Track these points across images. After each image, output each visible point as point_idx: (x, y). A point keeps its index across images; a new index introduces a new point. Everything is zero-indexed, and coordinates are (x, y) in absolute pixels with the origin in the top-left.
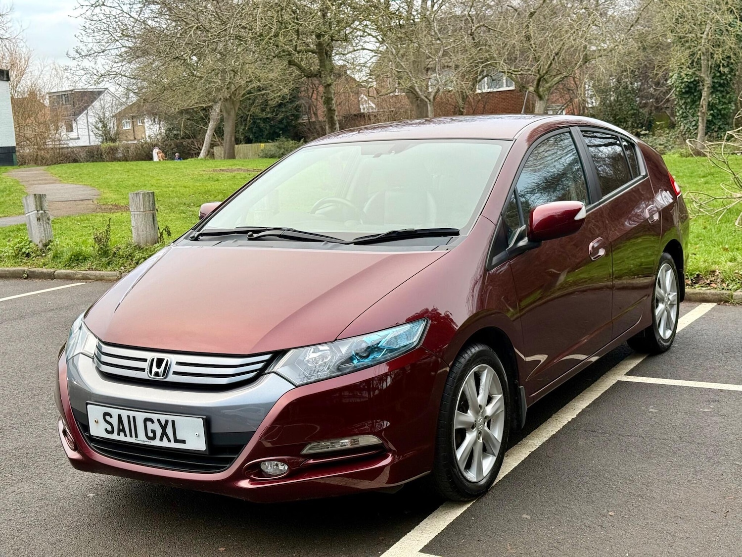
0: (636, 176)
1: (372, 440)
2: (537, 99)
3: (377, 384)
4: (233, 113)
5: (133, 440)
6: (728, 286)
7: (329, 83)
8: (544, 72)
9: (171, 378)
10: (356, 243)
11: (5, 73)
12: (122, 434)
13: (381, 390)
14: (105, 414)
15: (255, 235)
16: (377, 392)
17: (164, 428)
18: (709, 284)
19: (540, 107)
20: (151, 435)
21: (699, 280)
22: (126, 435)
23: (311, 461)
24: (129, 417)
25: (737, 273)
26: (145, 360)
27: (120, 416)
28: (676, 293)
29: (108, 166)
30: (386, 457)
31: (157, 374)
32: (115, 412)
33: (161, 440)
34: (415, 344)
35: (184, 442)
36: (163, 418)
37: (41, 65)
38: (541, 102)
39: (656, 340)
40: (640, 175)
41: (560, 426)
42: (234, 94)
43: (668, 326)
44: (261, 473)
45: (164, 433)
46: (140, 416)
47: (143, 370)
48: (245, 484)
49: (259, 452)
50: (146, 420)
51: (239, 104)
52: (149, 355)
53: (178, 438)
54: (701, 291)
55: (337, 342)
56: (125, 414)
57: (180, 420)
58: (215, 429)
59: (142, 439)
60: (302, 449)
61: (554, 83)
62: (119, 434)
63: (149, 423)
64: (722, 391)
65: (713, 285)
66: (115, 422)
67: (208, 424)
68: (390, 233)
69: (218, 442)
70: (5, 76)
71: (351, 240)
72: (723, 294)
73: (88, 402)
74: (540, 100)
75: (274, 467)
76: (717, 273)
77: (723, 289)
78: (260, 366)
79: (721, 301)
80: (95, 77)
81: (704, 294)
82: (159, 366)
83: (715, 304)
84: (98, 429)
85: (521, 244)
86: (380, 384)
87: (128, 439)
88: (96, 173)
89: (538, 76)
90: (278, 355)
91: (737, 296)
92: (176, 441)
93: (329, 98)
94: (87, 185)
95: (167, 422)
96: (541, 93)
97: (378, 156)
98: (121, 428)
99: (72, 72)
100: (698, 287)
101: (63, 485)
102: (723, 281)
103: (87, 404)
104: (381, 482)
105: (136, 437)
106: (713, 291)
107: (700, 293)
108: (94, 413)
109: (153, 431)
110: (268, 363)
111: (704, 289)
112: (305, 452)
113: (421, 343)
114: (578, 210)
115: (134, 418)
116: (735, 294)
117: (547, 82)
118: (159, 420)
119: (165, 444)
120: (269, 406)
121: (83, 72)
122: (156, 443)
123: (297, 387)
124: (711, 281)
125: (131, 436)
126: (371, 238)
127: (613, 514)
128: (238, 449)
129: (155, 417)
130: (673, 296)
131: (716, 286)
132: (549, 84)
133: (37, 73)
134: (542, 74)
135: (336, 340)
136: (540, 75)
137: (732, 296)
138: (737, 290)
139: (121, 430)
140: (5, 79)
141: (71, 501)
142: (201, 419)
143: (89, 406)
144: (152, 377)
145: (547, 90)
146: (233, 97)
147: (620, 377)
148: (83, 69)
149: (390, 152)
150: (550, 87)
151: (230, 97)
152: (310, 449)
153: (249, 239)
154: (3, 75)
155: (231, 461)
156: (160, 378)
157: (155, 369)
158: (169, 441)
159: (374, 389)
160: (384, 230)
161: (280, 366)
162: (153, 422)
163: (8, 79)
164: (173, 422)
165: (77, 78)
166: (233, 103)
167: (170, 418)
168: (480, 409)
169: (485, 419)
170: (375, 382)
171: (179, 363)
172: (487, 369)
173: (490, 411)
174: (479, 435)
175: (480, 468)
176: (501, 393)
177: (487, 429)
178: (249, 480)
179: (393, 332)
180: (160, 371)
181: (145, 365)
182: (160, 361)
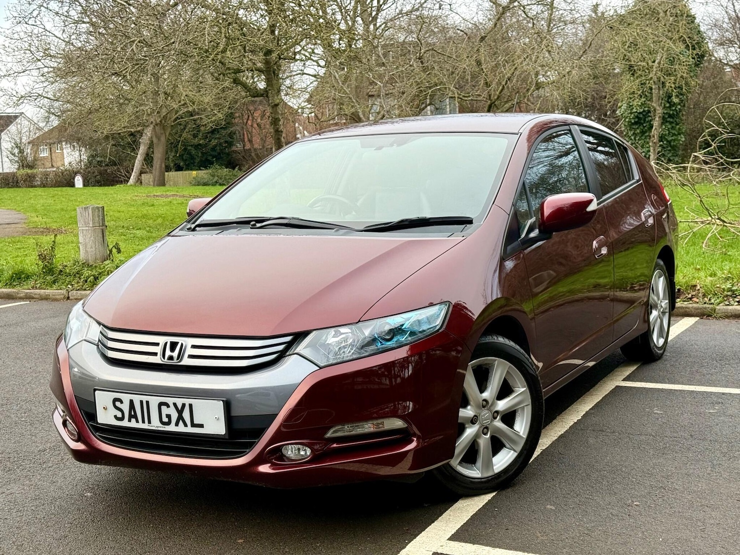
0: (630, 180)
1: (397, 423)
3: (399, 371)
4: (163, 139)
5: (145, 426)
6: (710, 300)
7: (276, 103)
8: (496, 97)
9: (186, 361)
10: (367, 231)
12: (133, 420)
14: (115, 400)
15: (258, 225)
16: (399, 380)
17: (180, 412)
18: (691, 299)
20: (165, 419)
21: (680, 295)
22: (137, 421)
23: (335, 445)
24: (141, 402)
25: (717, 287)
26: (157, 344)
27: (131, 402)
28: (667, 301)
29: (30, 192)
30: (411, 442)
31: (171, 358)
32: (126, 398)
33: (177, 424)
34: (438, 328)
35: (201, 426)
36: (179, 402)
40: (633, 179)
41: (567, 427)
42: (165, 117)
43: (660, 335)
44: (282, 457)
45: (180, 418)
46: (154, 401)
47: (155, 354)
48: (265, 468)
49: (279, 436)
50: (161, 405)
51: (169, 129)
52: (161, 340)
53: (196, 422)
54: (684, 306)
55: (360, 324)
56: (137, 399)
57: (197, 403)
58: (235, 412)
59: (156, 425)
60: (326, 433)
61: (505, 110)
62: (130, 421)
63: (164, 408)
65: (695, 299)
66: (125, 407)
67: (228, 406)
68: (402, 221)
69: (237, 426)
71: (362, 228)
72: (705, 308)
73: (97, 388)
75: (295, 452)
76: (698, 287)
77: (705, 303)
78: (281, 348)
79: (704, 315)
80: (14, 98)
81: (686, 308)
82: (172, 350)
83: (698, 318)
84: (106, 416)
85: (532, 235)
86: (402, 371)
87: (140, 425)
88: (18, 198)
90: (299, 336)
91: (719, 310)
92: (193, 425)
93: (277, 119)
94: (11, 209)
95: (184, 405)
97: (380, 148)
98: (133, 414)
100: (680, 301)
102: (704, 296)
103: (95, 390)
104: (403, 468)
105: (149, 422)
106: (695, 305)
107: (682, 308)
108: (103, 400)
109: (169, 416)
110: (289, 345)
111: (686, 303)
112: (329, 435)
113: (444, 327)
114: (591, 201)
115: (147, 402)
116: (718, 307)
118: (175, 404)
119: (181, 428)
120: (293, 388)
122: (172, 428)
123: (321, 368)
124: (692, 296)
125: (143, 422)
126: (383, 226)
127: (638, 504)
128: (258, 433)
129: (170, 401)
130: (665, 303)
131: (697, 300)
132: (500, 110)
135: (359, 321)
137: (715, 310)
138: (719, 304)
139: (133, 416)
141: (68, 500)
142: (221, 402)
143: (97, 392)
144: (166, 361)
146: (163, 122)
147: (618, 382)
149: (392, 145)
151: (161, 121)
152: (335, 432)
153: (251, 228)
155: (251, 446)
156: (174, 362)
157: (168, 353)
158: (186, 425)
159: (396, 376)
160: (395, 219)
161: (302, 347)
162: (168, 406)
164: (191, 406)
166: (164, 128)
167: (187, 401)
168: (485, 403)
169: (496, 414)
170: (396, 369)
171: (194, 347)
172: (496, 362)
173: (502, 405)
174: (485, 429)
175: (489, 464)
176: (525, 387)
177: (498, 424)
178: (270, 464)
179: (417, 315)
180: (175, 354)
181: (158, 350)
182: (173, 346)
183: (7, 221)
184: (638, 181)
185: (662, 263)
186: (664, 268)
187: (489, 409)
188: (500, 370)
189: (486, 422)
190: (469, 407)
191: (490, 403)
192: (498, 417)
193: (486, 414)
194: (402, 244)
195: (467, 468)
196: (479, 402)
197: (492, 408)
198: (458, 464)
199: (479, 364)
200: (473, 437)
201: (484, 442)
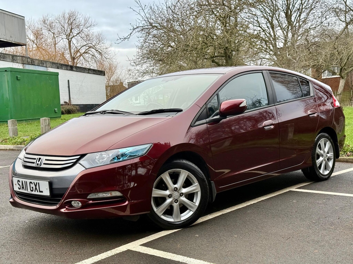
1: (118, 194)
2: (341, 78)
5: (26, 192)
8: (344, 65)
9: (43, 166)
11: (103, 72)
14: (18, 181)
15: (103, 113)
17: (36, 186)
19: (342, 82)
20: (32, 189)
22: (24, 190)
23: (91, 202)
24: (25, 181)
26: (35, 159)
32: (21, 180)
34: (144, 154)
35: (42, 192)
36: (36, 182)
37: (121, 69)
38: (343, 80)
39: (317, 174)
44: (71, 206)
45: (36, 188)
46: (28, 181)
47: (34, 163)
48: (63, 210)
49: (69, 197)
52: (36, 157)
53: (41, 190)
55: (107, 151)
57: (41, 182)
58: (55, 186)
59: (29, 191)
61: (349, 71)
62: (22, 189)
63: (31, 184)
66: (21, 184)
67: (51, 184)
69: (56, 192)
70: (103, 73)
73: (14, 176)
74: (342, 79)
75: (77, 204)
78: (75, 161)
82: (39, 161)
85: (215, 117)
89: (341, 67)
90: (83, 156)
92: (40, 192)
96: (343, 76)
99: (132, 71)
105: (27, 190)
108: (15, 181)
109: (32, 188)
110: (78, 160)
112: (88, 197)
113: (146, 154)
114: (242, 103)
117: (346, 70)
118: (34, 183)
119: (36, 193)
120: (74, 177)
121: (137, 72)
122: (33, 193)
123: (86, 169)
125: (26, 190)
127: (236, 236)
128: (62, 195)
129: (32, 181)
132: (347, 71)
133: (119, 73)
134: (342, 66)
135: (107, 150)
136: (341, 66)
139: (23, 187)
140: (103, 75)
142: (48, 182)
143: (13, 178)
144: (36, 166)
145: (346, 74)
147: (292, 189)
148: (137, 70)
150: (347, 73)
152: (91, 196)
153: (101, 114)
154: (102, 73)
155: (59, 200)
156: (39, 166)
157: (37, 162)
158: (38, 192)
160: (150, 110)
161: (81, 161)
162: (32, 184)
163: (104, 75)
165: (134, 74)
167: (38, 182)
168: (176, 189)
169: (182, 194)
170: (126, 171)
171: (46, 160)
172: (182, 171)
173: (184, 190)
174: (176, 201)
175: (178, 217)
176: (197, 183)
177: (183, 199)
178: (65, 209)
179: (133, 148)
180: (39, 163)
181: (35, 161)
182: (40, 159)
184: (311, 97)
186: (330, 138)
187: (178, 192)
188: (184, 175)
189: (176, 198)
190: (168, 191)
191: (178, 190)
192: (183, 196)
193: (176, 194)
194: (144, 119)
195: (167, 217)
196: (173, 189)
197: (179, 191)
198: (162, 215)
199: (172, 171)
200: (169, 204)
201: (176, 206)
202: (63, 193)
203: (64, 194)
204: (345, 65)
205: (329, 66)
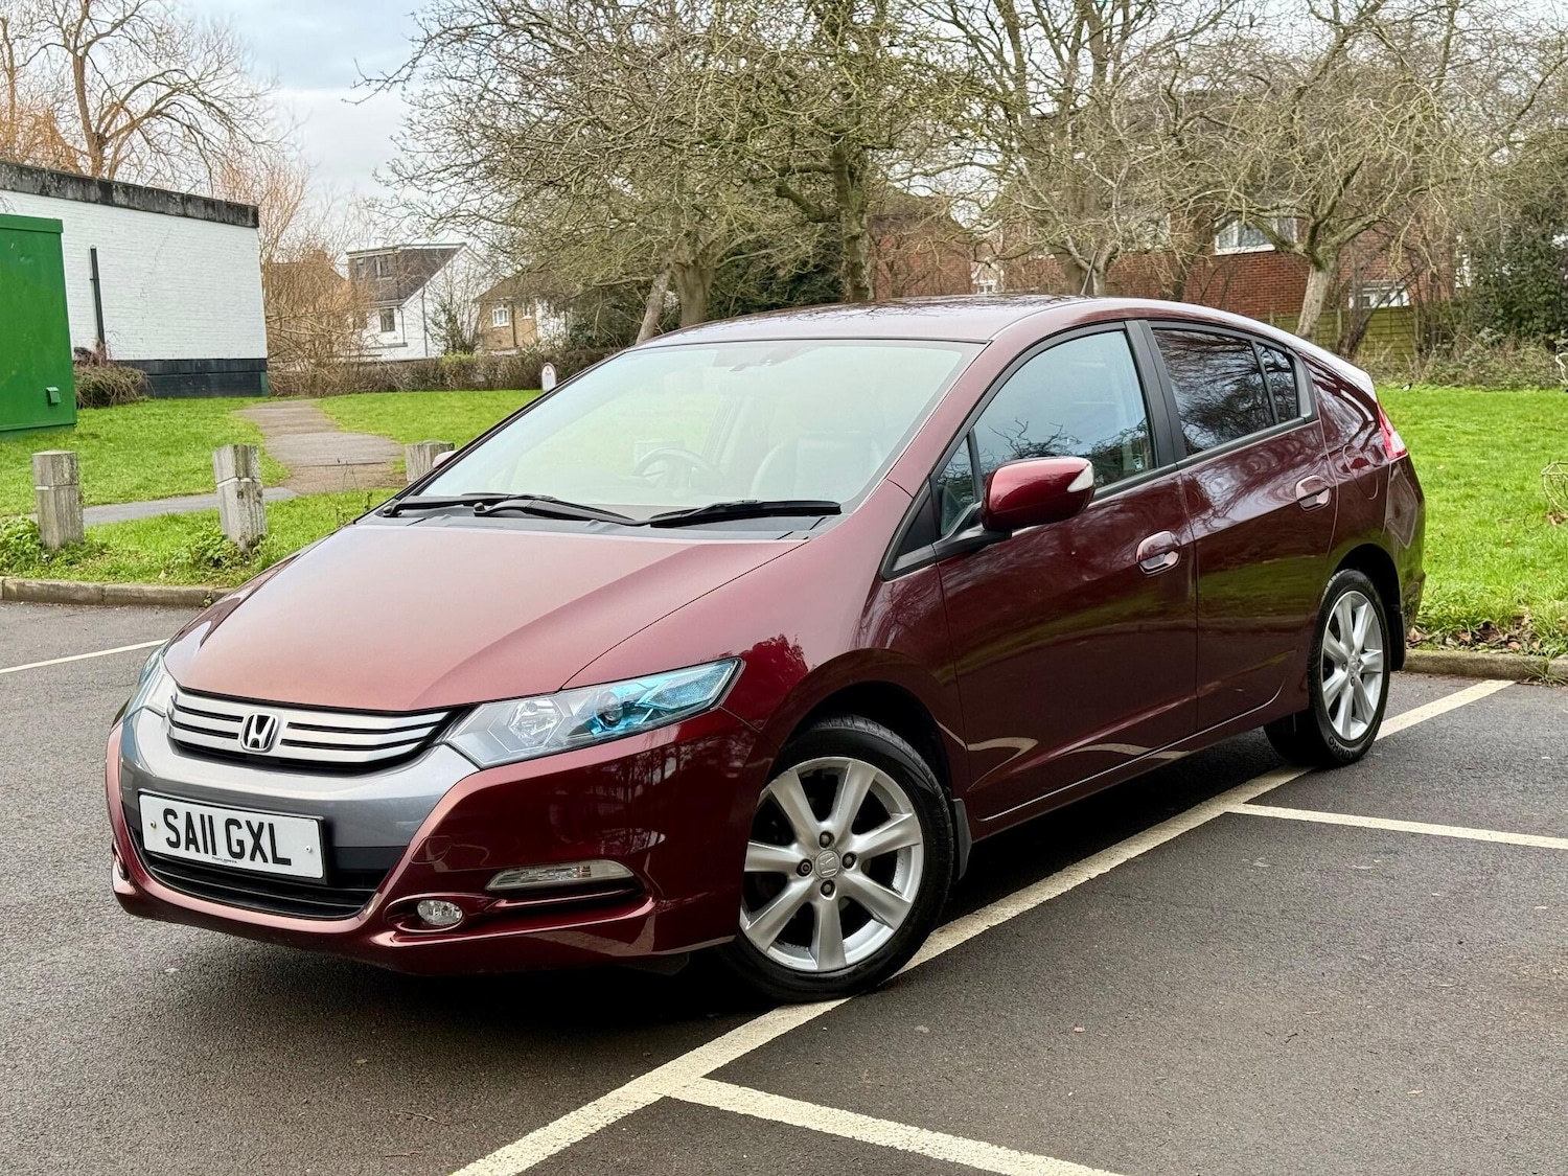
0: (1288, 418)
1: (615, 870)
2: (1312, 268)
4: (699, 295)
5: (208, 858)
6: (1541, 646)
7: (854, 233)
8: (1326, 212)
9: (280, 751)
10: (655, 524)
11: (250, 211)
12: (192, 847)
13: (648, 787)
14: (168, 812)
15: (487, 508)
16: (639, 790)
17: (257, 836)
18: (1506, 643)
19: (1316, 286)
20: (236, 849)
21: (1489, 635)
22: (198, 850)
23: (503, 904)
24: (202, 817)
25: (1561, 621)
26: (239, 719)
27: (189, 815)
28: (1381, 651)
30: (642, 903)
31: (256, 743)
32: (182, 808)
33: (253, 858)
34: (710, 702)
35: (287, 862)
36: (256, 819)
37: (327, 195)
38: (1320, 274)
41: (1069, 886)
42: (704, 254)
44: (418, 921)
45: (257, 847)
46: (220, 816)
47: (234, 736)
48: (384, 939)
49: (412, 881)
50: (230, 822)
51: (712, 276)
52: (245, 711)
53: (280, 855)
54: (1487, 657)
55: (561, 693)
56: (197, 811)
57: (282, 823)
58: (344, 839)
59: (222, 857)
60: (488, 881)
61: (1348, 236)
62: (187, 848)
63: (233, 828)
64: (1414, 835)
65: (1514, 645)
66: (181, 824)
67: (327, 830)
68: (714, 507)
69: (346, 863)
70: (250, 218)
71: (647, 519)
72: (1528, 663)
73: (142, 790)
74: (1318, 270)
75: (440, 912)
76: (1526, 621)
77: (1531, 653)
78: (425, 732)
79: (1525, 676)
80: (428, 220)
81: (1491, 661)
82: (259, 730)
83: (1512, 682)
84: (156, 840)
85: (968, 534)
86: (647, 773)
87: (202, 857)
88: (409, 413)
89: (1312, 220)
90: (458, 713)
91: (1555, 667)
92: (277, 860)
94: (384, 435)
95: (261, 825)
96: (1320, 257)
98: (191, 836)
99: (384, 210)
100: (1484, 648)
101: (130, 952)
102: (1534, 637)
103: (140, 793)
105: (214, 853)
106: (1509, 657)
107: (1483, 661)
108: (151, 808)
109: (240, 843)
110: (440, 728)
111: (1493, 651)
112: (493, 885)
113: (722, 702)
115: (210, 818)
116: (1553, 662)
117: (1333, 234)
118: (248, 823)
119: (258, 865)
120: (431, 803)
121: (405, 211)
122: (245, 863)
123: (481, 770)
124: (1510, 637)
125: (206, 851)
126: (679, 516)
127: (1081, 1029)
128: (377, 878)
129: (242, 817)
131: (1518, 647)
132: (1337, 237)
133: (318, 212)
134: (1321, 218)
135: (561, 689)
136: (1316, 218)
137: (1546, 667)
138: (1558, 654)
139: (191, 841)
140: (250, 223)
141: (134, 978)
142: (315, 822)
143: (142, 797)
144: (248, 749)
145: (1334, 250)
146: (700, 262)
147: (1232, 806)
148: (405, 205)
150: (1339, 244)
151: (695, 262)
152: (502, 881)
153: (477, 515)
154: (246, 216)
155: (366, 899)
156: (260, 751)
157: (253, 735)
158: (265, 860)
159: (635, 783)
160: (702, 503)
161: (457, 735)
162: (240, 827)
163: (256, 225)
164: (271, 826)
165: (393, 223)
166: (701, 274)
167: (267, 819)
168: (826, 840)
169: (849, 859)
170: (636, 769)
171: (293, 725)
172: (850, 765)
173: (861, 843)
174: (827, 886)
175: (835, 950)
176: (910, 811)
177: (856, 877)
178: (394, 933)
179: (669, 680)
180: (262, 738)
181: (239, 728)
182: (262, 720)
183: (365, 459)
184: (1306, 421)
185: (1361, 577)
186: (1372, 587)
187: (835, 850)
188: (857, 781)
189: (827, 874)
190: (795, 846)
191: (836, 842)
192: (855, 865)
193: (827, 859)
194: (687, 551)
195: (792, 954)
196: (814, 838)
197: (840, 848)
198: (772, 945)
199: (814, 767)
200: (801, 898)
201: (825, 905)
202: (384, 867)
203: (387, 871)
204: (1330, 213)
205: (1262, 214)
